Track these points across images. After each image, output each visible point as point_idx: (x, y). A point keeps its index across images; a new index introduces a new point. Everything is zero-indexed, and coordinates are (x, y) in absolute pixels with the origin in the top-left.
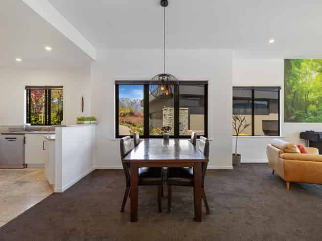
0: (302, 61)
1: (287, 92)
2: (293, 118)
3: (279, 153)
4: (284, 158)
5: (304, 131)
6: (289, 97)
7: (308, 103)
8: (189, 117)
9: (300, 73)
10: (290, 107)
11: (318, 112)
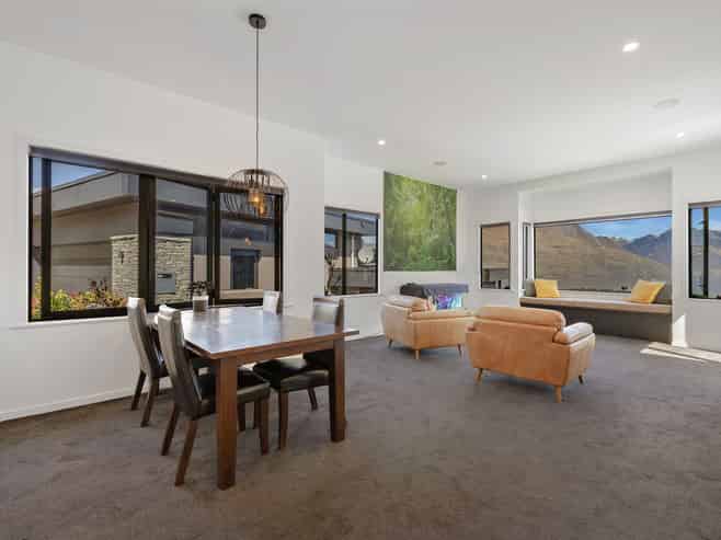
0: (403, 179)
1: (387, 224)
2: (393, 264)
3: (409, 313)
4: (415, 319)
5: (405, 283)
6: (389, 231)
7: (409, 243)
8: (192, 259)
9: (400, 196)
10: (389, 248)
11: (418, 256)
